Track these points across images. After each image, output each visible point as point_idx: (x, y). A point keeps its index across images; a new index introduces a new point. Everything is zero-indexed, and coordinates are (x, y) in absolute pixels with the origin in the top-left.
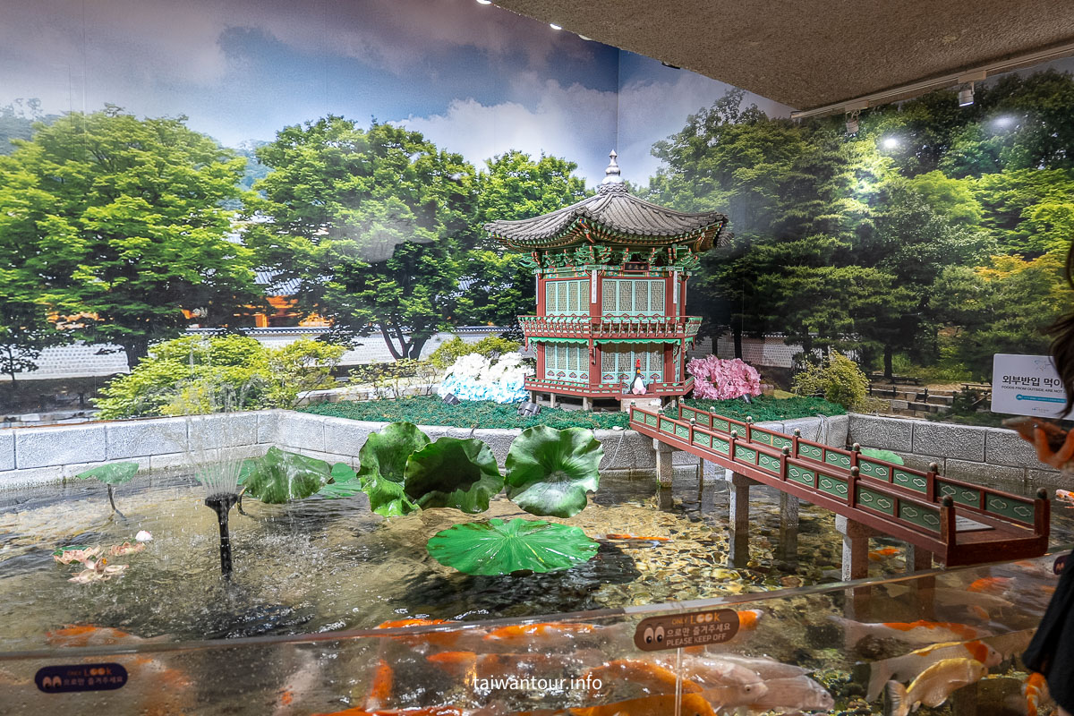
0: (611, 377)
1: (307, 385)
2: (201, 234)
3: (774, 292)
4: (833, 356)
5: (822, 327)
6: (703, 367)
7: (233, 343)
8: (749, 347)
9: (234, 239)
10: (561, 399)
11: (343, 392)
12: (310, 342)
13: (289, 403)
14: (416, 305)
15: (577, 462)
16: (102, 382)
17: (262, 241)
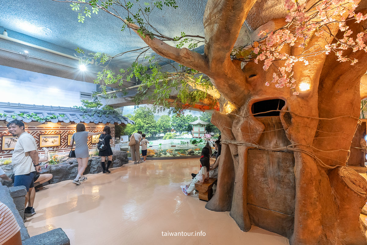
0: (200, 136)
1: (174, 137)
2: (168, 124)
3: (212, 128)
4: (217, 134)
5: (216, 131)
6: (206, 135)
7: (170, 133)
8: (210, 133)
9: (170, 124)
10: (196, 138)
11: (176, 138)
12: (174, 133)
13: (173, 138)
14: (181, 130)
15: (203, 141)
16: (163, 137)
17: (172, 124)
